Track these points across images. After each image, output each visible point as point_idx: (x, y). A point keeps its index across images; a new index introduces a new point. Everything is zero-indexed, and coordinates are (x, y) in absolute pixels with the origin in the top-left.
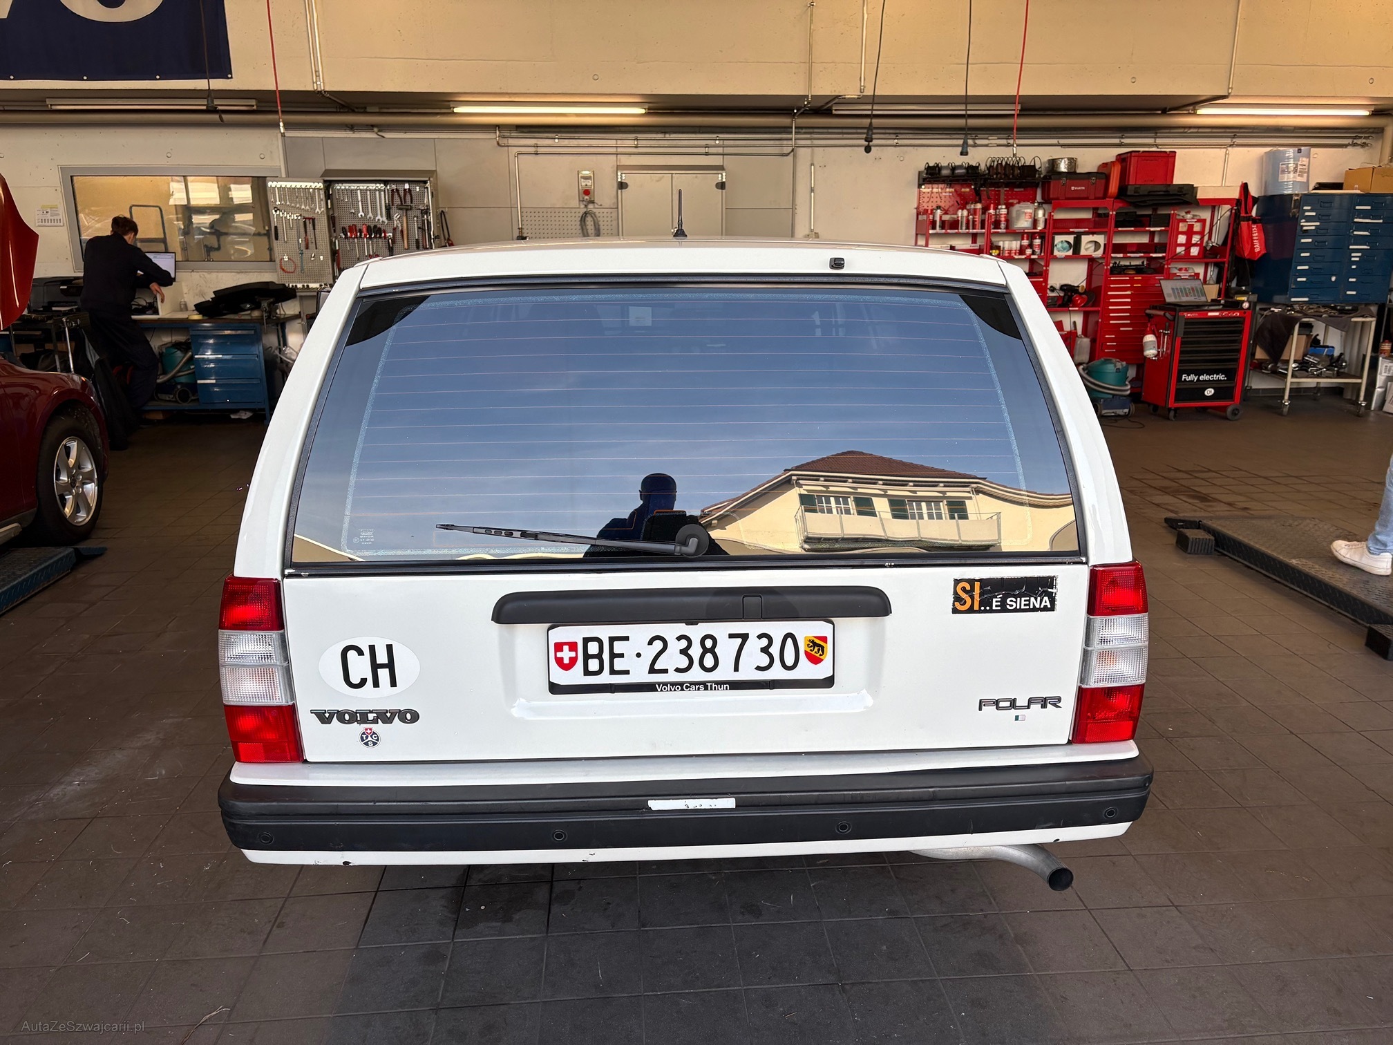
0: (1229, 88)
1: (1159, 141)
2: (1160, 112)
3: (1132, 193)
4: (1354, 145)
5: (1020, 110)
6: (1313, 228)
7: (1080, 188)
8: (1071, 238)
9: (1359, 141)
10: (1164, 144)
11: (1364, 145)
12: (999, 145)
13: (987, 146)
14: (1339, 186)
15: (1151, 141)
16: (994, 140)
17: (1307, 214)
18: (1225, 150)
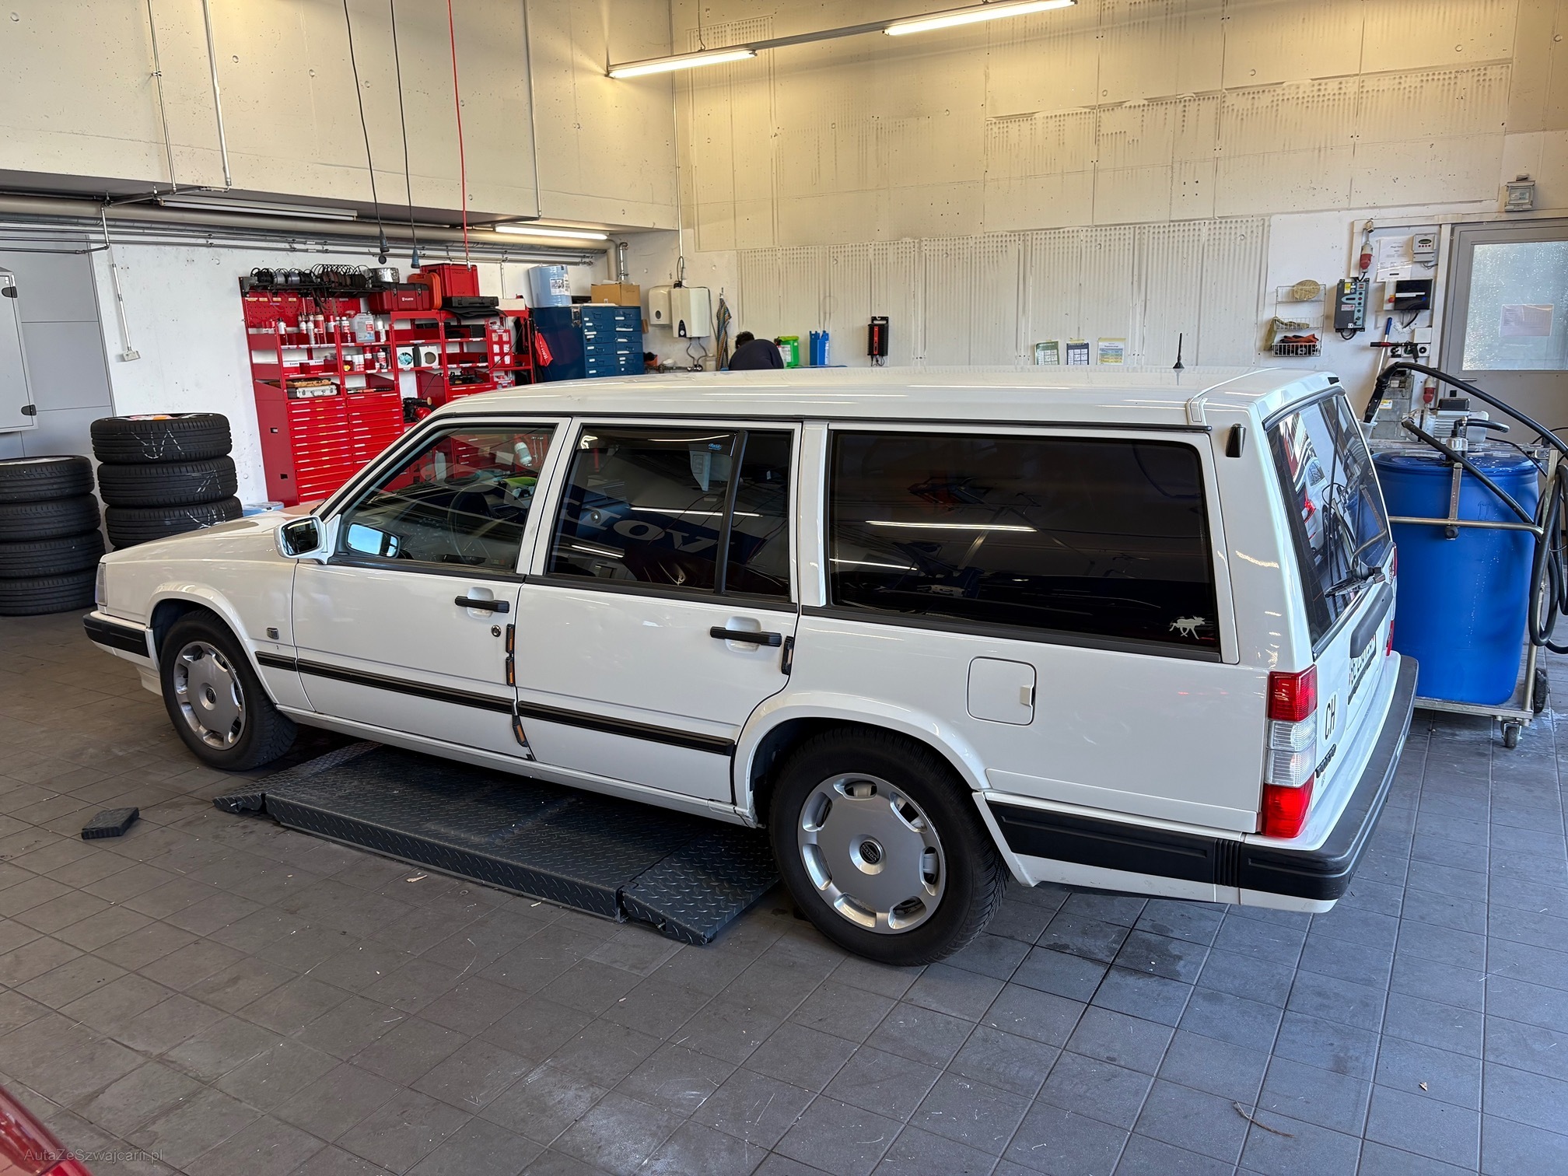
0: (539, 211)
1: (451, 254)
2: (448, 226)
3: (457, 305)
4: (585, 263)
5: (357, 217)
6: (593, 337)
7: (409, 299)
8: (409, 350)
9: (587, 260)
10: (458, 257)
11: (590, 264)
12: (318, 251)
13: (306, 251)
14: (587, 299)
15: (444, 254)
16: (311, 245)
17: (587, 324)
18: (499, 265)
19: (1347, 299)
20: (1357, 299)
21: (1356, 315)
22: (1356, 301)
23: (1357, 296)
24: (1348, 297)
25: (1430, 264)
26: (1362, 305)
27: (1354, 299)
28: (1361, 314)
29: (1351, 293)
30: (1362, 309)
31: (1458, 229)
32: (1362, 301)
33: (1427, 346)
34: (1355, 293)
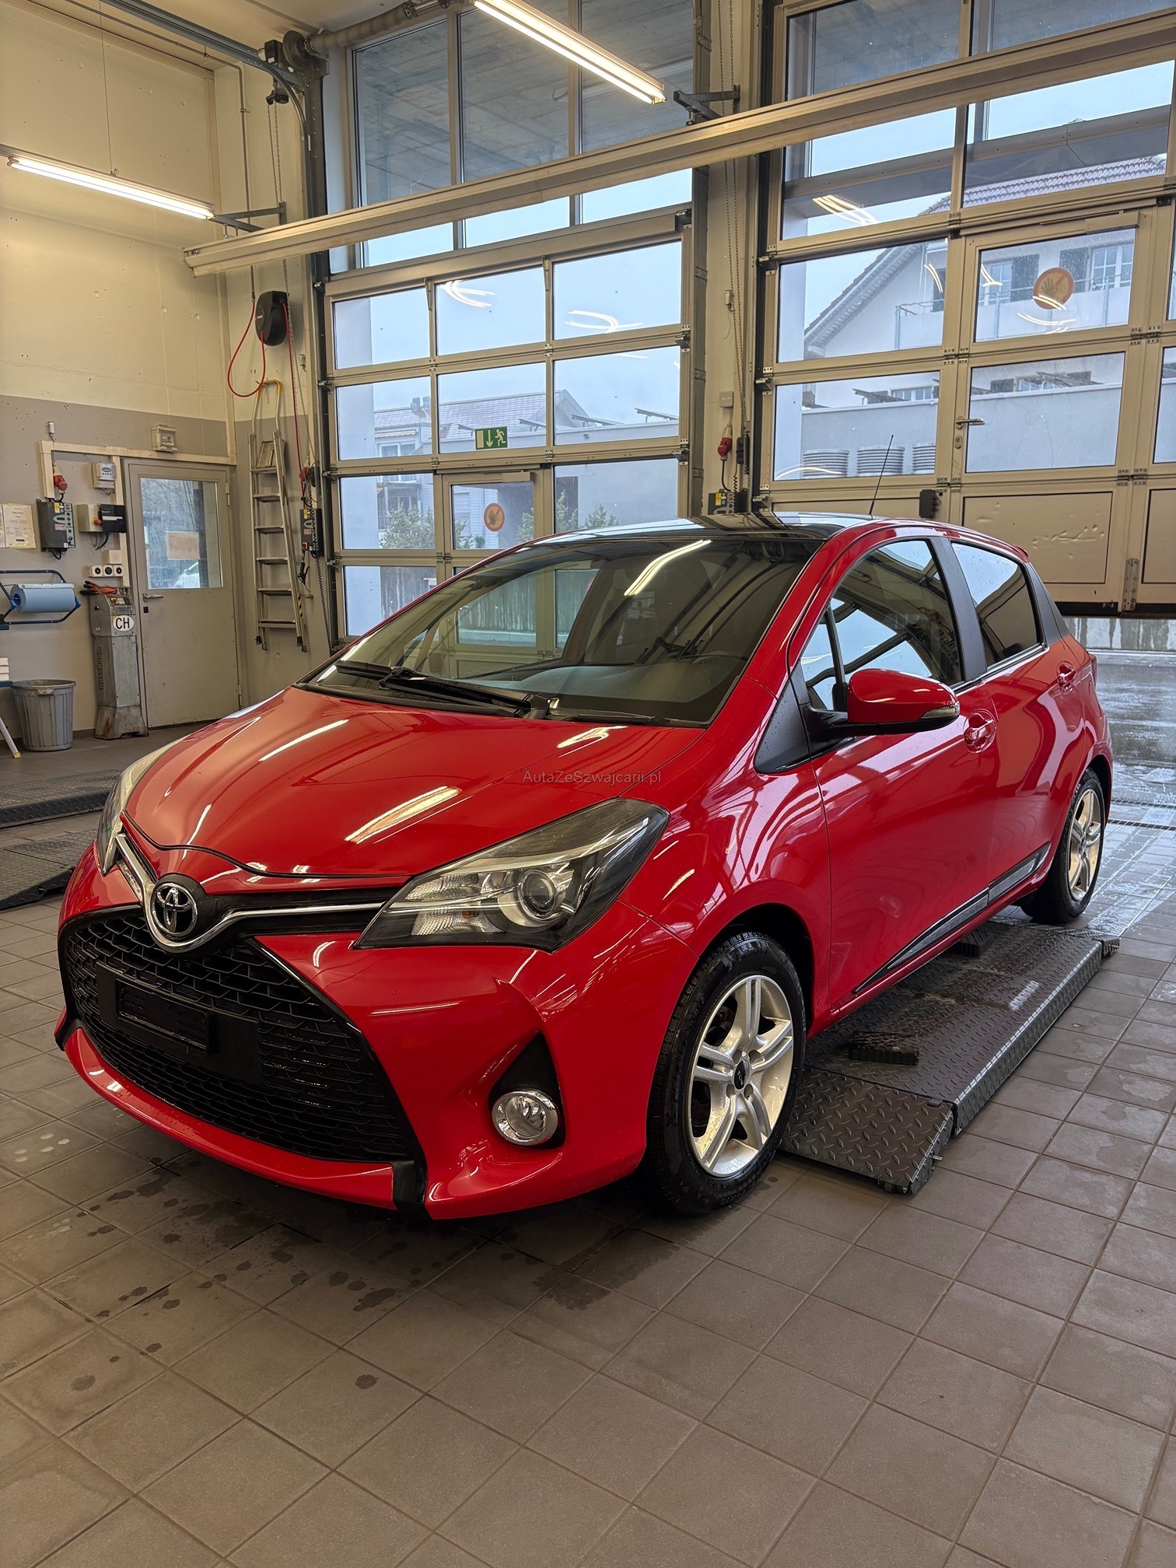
19: (58, 519)
20: (66, 519)
21: (69, 535)
22: (66, 522)
23: (65, 516)
24: (59, 516)
25: (109, 491)
26: (72, 525)
27: (63, 519)
28: (71, 535)
29: (61, 514)
30: (72, 529)
31: (126, 462)
32: (71, 522)
33: (121, 567)
34: (64, 513)
